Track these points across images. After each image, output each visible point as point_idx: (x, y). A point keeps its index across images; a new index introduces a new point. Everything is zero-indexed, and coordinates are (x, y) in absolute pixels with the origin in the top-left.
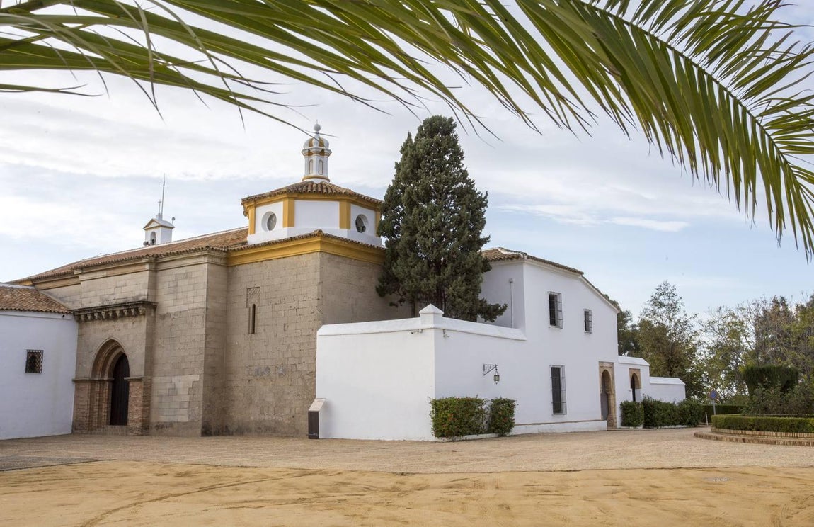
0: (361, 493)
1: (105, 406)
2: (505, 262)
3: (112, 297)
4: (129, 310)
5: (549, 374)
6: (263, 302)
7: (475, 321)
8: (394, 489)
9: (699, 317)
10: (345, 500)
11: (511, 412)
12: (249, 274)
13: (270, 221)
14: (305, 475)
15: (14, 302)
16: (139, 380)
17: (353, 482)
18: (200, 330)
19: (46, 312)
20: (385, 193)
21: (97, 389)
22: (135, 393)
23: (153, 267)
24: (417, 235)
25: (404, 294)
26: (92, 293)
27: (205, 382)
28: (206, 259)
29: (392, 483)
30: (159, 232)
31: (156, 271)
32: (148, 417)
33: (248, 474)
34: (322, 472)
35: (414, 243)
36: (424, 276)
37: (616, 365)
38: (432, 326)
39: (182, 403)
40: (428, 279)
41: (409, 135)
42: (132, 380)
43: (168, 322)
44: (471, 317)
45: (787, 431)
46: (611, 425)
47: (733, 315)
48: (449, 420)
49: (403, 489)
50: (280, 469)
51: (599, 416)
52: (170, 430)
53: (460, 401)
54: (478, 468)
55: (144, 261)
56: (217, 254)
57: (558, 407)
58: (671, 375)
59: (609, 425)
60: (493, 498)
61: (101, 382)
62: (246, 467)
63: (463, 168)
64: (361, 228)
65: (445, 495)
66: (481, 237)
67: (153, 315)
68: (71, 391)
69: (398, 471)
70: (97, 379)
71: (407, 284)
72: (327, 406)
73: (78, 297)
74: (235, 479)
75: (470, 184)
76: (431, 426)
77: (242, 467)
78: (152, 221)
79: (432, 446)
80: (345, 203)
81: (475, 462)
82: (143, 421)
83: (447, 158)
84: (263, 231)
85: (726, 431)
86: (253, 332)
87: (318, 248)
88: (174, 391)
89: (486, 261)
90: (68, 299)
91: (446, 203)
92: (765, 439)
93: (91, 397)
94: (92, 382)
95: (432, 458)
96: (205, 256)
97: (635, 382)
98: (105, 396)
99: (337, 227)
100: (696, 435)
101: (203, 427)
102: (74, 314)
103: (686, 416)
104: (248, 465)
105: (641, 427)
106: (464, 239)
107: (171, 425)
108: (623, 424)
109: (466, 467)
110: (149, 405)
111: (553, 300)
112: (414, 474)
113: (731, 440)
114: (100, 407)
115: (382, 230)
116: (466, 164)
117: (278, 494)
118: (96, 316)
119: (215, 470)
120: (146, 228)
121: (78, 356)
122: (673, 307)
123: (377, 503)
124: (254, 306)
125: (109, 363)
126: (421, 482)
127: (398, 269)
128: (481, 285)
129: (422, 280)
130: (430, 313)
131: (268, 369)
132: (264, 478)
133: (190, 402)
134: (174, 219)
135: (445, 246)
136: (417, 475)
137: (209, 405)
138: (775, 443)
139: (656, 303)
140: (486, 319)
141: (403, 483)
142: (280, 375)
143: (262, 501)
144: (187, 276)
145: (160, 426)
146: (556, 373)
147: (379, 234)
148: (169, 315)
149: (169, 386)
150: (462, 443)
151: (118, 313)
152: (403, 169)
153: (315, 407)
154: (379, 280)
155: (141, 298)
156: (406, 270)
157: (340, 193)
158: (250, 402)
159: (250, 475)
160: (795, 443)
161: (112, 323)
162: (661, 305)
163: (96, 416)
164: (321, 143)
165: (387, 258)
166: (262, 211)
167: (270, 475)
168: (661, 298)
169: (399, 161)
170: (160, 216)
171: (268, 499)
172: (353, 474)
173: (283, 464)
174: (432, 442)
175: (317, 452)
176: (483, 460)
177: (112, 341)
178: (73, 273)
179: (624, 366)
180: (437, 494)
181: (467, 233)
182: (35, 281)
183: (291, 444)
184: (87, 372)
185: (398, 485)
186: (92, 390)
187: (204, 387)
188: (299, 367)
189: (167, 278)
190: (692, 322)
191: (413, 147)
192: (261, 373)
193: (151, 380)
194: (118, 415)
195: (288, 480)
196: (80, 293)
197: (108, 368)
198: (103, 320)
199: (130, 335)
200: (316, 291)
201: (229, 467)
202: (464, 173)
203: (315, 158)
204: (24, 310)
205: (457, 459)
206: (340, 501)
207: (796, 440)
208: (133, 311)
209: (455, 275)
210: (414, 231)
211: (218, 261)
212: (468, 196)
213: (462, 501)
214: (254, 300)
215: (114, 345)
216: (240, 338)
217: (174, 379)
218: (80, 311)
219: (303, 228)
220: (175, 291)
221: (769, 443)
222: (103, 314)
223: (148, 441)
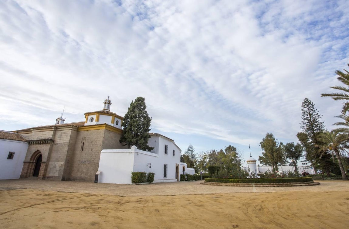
0: (107, 204)
1: (32, 170)
2: (155, 136)
3: (41, 138)
4: (45, 142)
5: (163, 166)
6: (87, 142)
7: (145, 151)
8: (119, 202)
9: (198, 154)
10: (101, 207)
11: (153, 176)
12: (84, 134)
13: (92, 120)
14: (90, 196)
15: (9, 137)
16: (45, 163)
17: (105, 199)
18: (66, 149)
19: (19, 140)
20: (125, 115)
21: (31, 165)
22: (43, 167)
23: (55, 129)
24: (132, 127)
25: (127, 142)
26: (35, 136)
27: (65, 164)
28: (71, 129)
29: (118, 200)
30: (60, 121)
31: (56, 131)
32: (45, 174)
33: (70, 195)
34: (95, 195)
35: (131, 129)
36: (133, 138)
37: (180, 165)
38: (134, 151)
39: (57, 170)
40: (134, 139)
41: (133, 101)
42: (42, 163)
43: (57, 146)
44: (145, 150)
45: (225, 182)
46: (178, 180)
47: (205, 153)
48: (137, 178)
49: (122, 202)
50: (82, 194)
51: (175, 178)
52: (52, 179)
53: (140, 173)
54: (145, 194)
55: (53, 128)
56: (75, 127)
57: (165, 175)
58: (191, 168)
59: (177, 180)
60: (152, 207)
61: (33, 163)
62: (70, 192)
63: (146, 111)
64: (117, 124)
65: (136, 205)
66: (149, 129)
67: (52, 143)
68: (22, 165)
69: (121, 195)
70: (31, 162)
71: (128, 140)
72: (101, 173)
73: (30, 137)
74: (64, 197)
75: (147, 115)
76: (131, 180)
77: (69, 192)
78: (59, 118)
79: (131, 186)
80: (113, 117)
81: (144, 192)
82: (43, 175)
83: (142, 107)
84: (89, 122)
85: (209, 182)
86: (82, 150)
87: (104, 128)
88: (55, 167)
89: (150, 135)
90: (27, 137)
91: (141, 119)
92: (219, 184)
93: (28, 168)
94: (30, 163)
95: (131, 190)
96: (71, 127)
97: (184, 169)
98: (33, 167)
99: (111, 123)
100: (201, 183)
101: (62, 178)
102: (28, 142)
103: (195, 178)
104: (71, 191)
105: (185, 181)
106: (145, 129)
107: (52, 177)
108: (180, 180)
109: (142, 194)
110: (46, 171)
111: (166, 147)
112: (125, 196)
113: (211, 185)
114: (31, 171)
115: (123, 125)
116: (147, 110)
117: (77, 204)
118: (35, 143)
119: (60, 193)
120: (57, 120)
121: (27, 155)
122: (192, 151)
123: (112, 209)
124: (84, 143)
125: (36, 157)
126: (128, 199)
127: (126, 135)
128: (148, 141)
129: (132, 139)
130: (134, 147)
131: (85, 161)
132: (75, 197)
133: (59, 170)
134: (65, 118)
135: (139, 130)
136: (126, 197)
137: (65, 171)
138: (222, 186)
139: (189, 150)
140: (148, 151)
141: (122, 200)
142: (88, 163)
143: (69, 207)
144: (65, 133)
145: (49, 177)
146: (165, 166)
147: (122, 126)
148: (57, 144)
149: (54, 165)
150: (139, 185)
151: (42, 142)
152: (130, 109)
153: (98, 173)
154: (120, 138)
155: (50, 138)
156: (128, 136)
157: (112, 114)
158: (78, 171)
159: (70, 196)
160: (227, 186)
161: (39, 145)
162: (190, 150)
163: (29, 173)
164: (109, 101)
165: (123, 132)
166: (90, 117)
167: (77, 196)
168: (190, 149)
169: (129, 107)
170: (61, 117)
171: (72, 207)
172: (105, 196)
173: (84, 192)
174: (131, 185)
175: (96, 188)
176: (147, 191)
177: (38, 151)
178: (30, 130)
179: (182, 165)
180: (133, 205)
181: (146, 127)
182: (18, 131)
183: (89, 184)
184: (28, 160)
185: (120, 201)
186: (29, 165)
187: (65, 166)
188: (94, 161)
189: (59, 133)
190: (196, 155)
191: (134, 104)
192: (83, 163)
193: (48, 163)
194: (36, 173)
195: (83, 198)
196: (31, 136)
197: (35, 159)
198: (37, 144)
199: (44, 149)
200: (102, 140)
201: (65, 192)
202: (146, 112)
203: (107, 104)
204: (11, 139)
205: (139, 191)
206: (99, 208)
207: (226, 185)
208: (46, 142)
209: (141, 138)
210: (131, 126)
211: (75, 129)
212: (147, 118)
213: (142, 208)
214: (84, 141)
215: (39, 152)
216: (78, 152)
217: (56, 163)
218: (30, 141)
219: (101, 122)
220: (60, 137)
221: (220, 186)
222: (37, 142)
223: (44, 182)
